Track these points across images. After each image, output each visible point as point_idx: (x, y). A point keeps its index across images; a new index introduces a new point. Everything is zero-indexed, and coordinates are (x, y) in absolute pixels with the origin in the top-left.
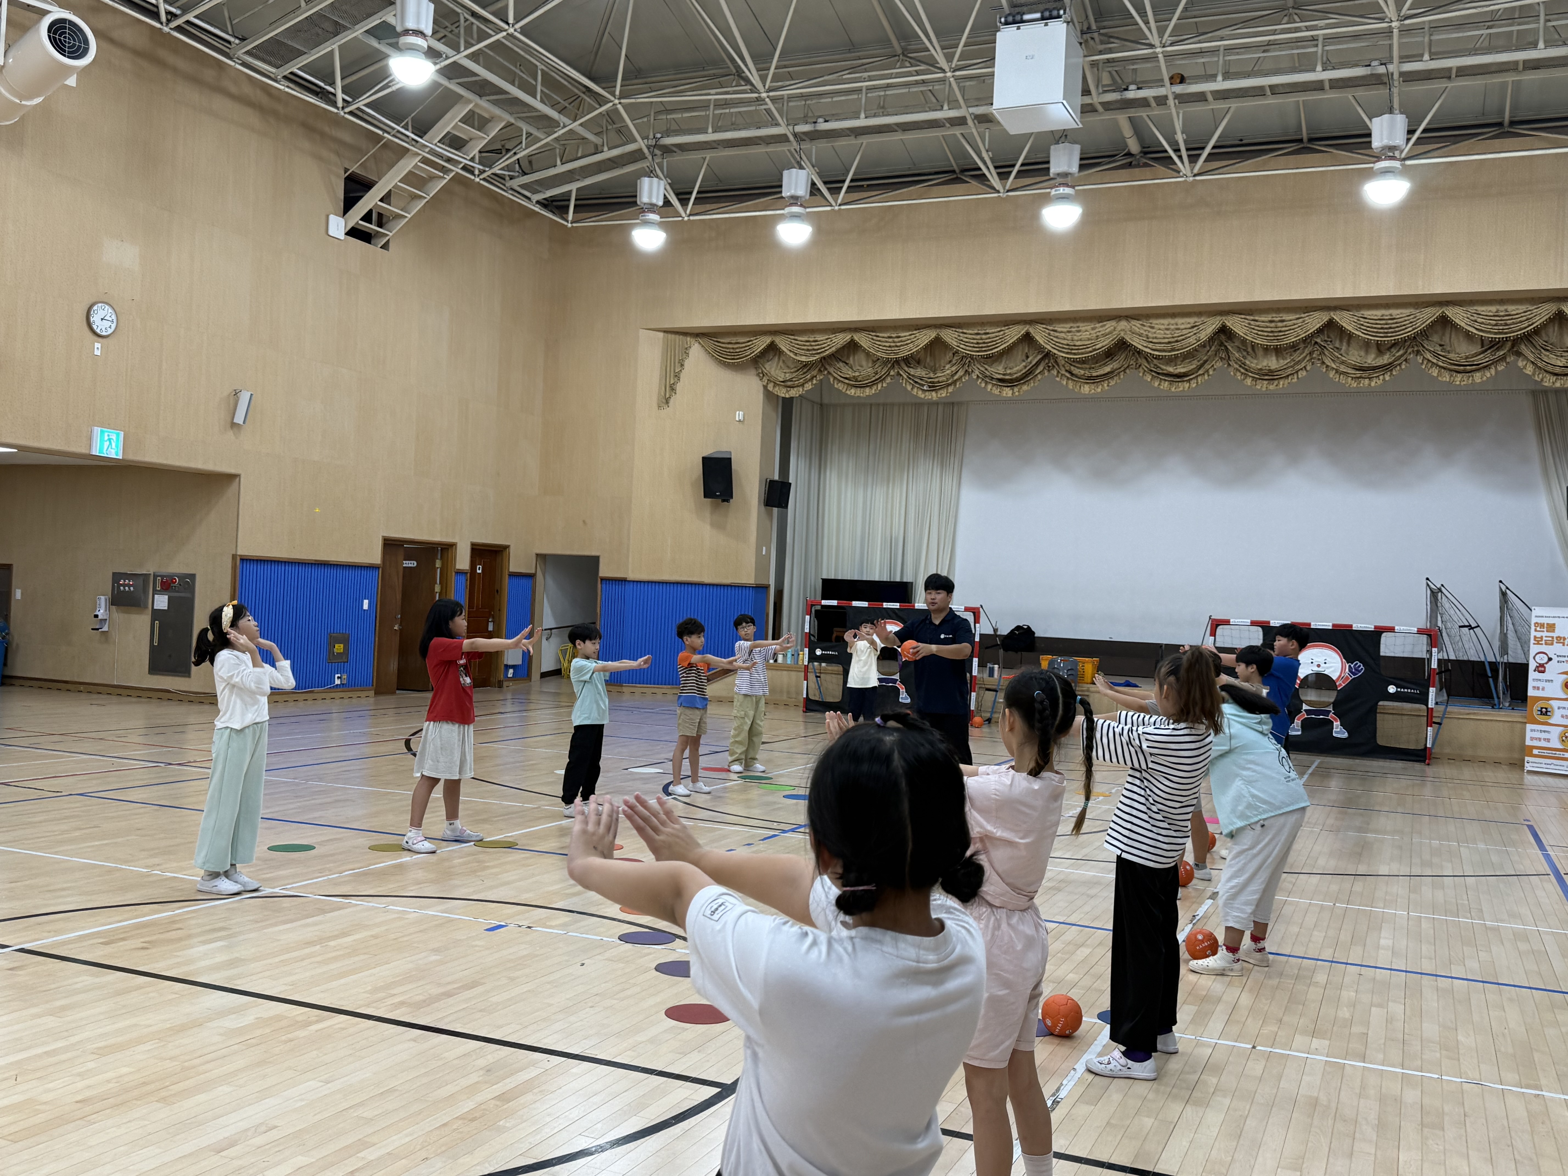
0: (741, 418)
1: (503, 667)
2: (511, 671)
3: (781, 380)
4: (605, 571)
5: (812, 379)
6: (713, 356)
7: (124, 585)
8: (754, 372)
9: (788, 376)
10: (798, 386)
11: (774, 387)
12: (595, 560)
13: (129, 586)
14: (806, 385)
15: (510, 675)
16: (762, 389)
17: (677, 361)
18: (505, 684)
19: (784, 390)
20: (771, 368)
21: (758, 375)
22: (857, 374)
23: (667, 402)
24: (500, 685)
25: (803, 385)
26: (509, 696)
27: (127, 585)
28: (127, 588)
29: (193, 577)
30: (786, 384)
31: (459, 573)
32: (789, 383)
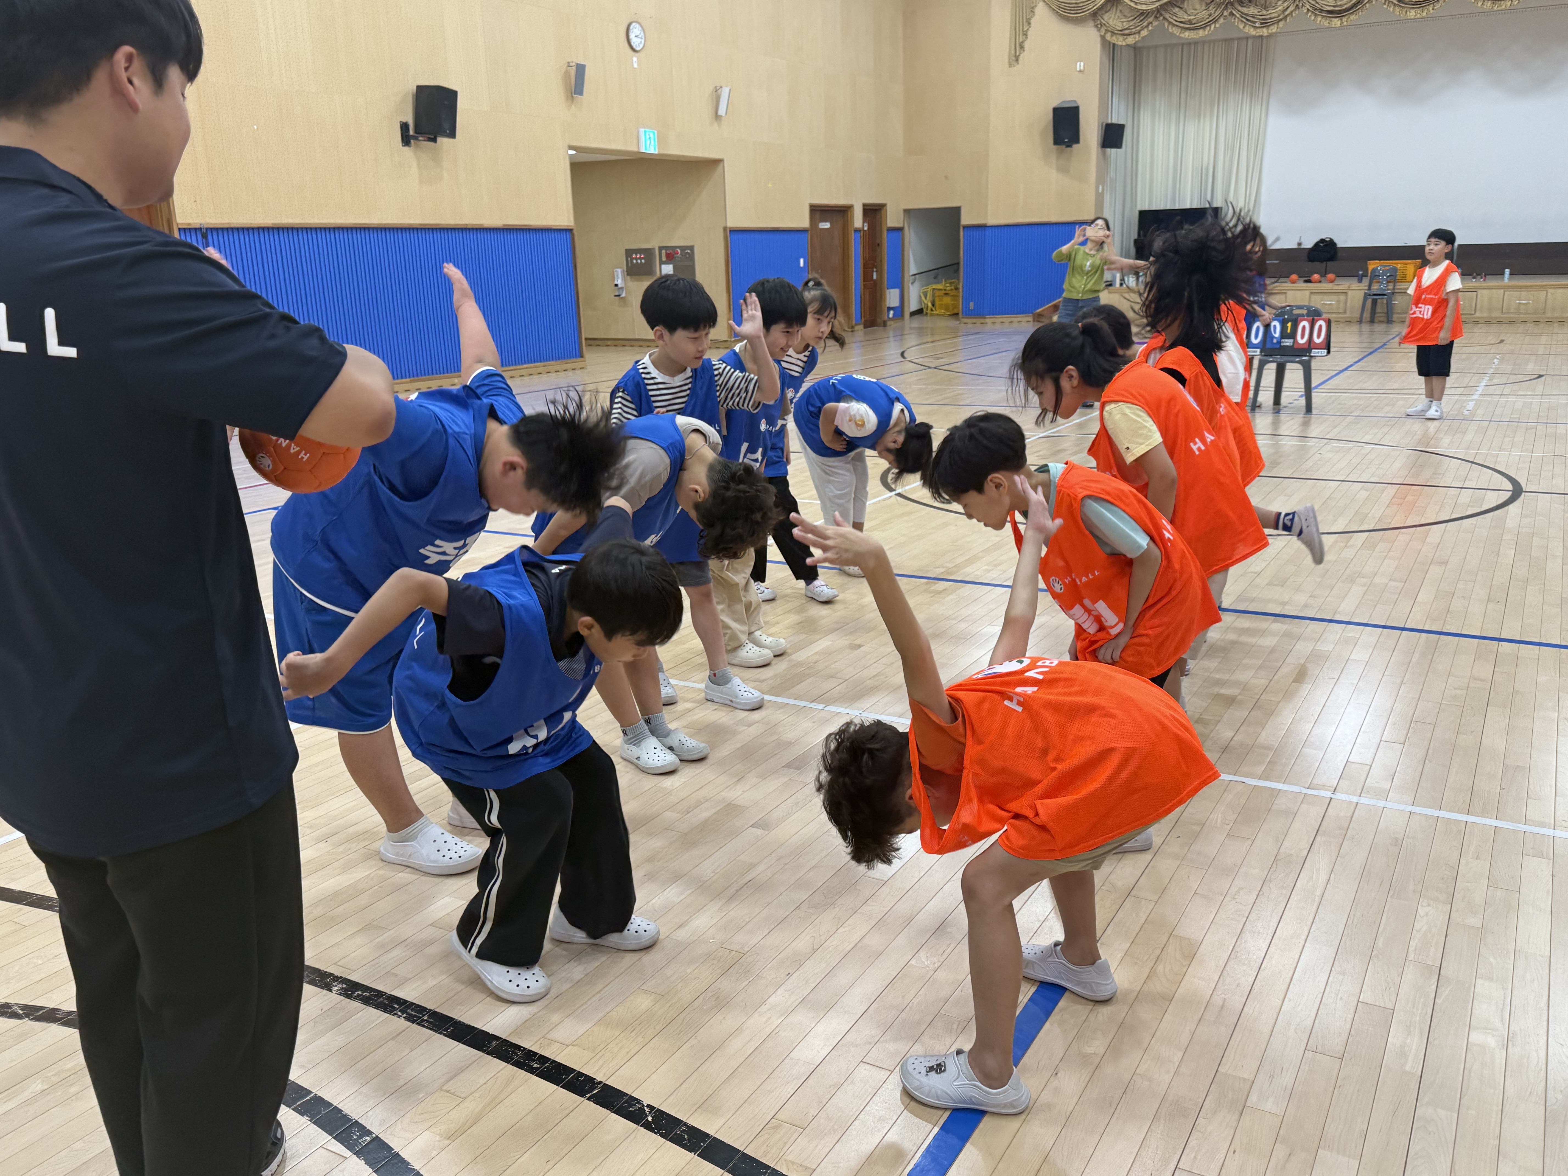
0: (1082, 68)
1: (886, 309)
2: (892, 312)
3: (1120, 29)
4: (966, 219)
5: (1147, 26)
6: (1057, 12)
7: (636, 259)
8: (1091, 23)
9: (1126, 25)
10: (1135, 34)
11: (1112, 36)
12: (956, 211)
13: (641, 259)
14: (1142, 32)
15: (891, 316)
16: (1099, 39)
17: (1025, 20)
18: (889, 323)
19: (1121, 38)
20: (1109, 19)
21: (1096, 26)
22: (1193, 17)
23: (1017, 60)
24: (885, 324)
25: (1139, 32)
26: (891, 334)
27: (639, 259)
28: (639, 261)
29: (692, 248)
30: (1124, 33)
31: (857, 231)
32: (1127, 32)
